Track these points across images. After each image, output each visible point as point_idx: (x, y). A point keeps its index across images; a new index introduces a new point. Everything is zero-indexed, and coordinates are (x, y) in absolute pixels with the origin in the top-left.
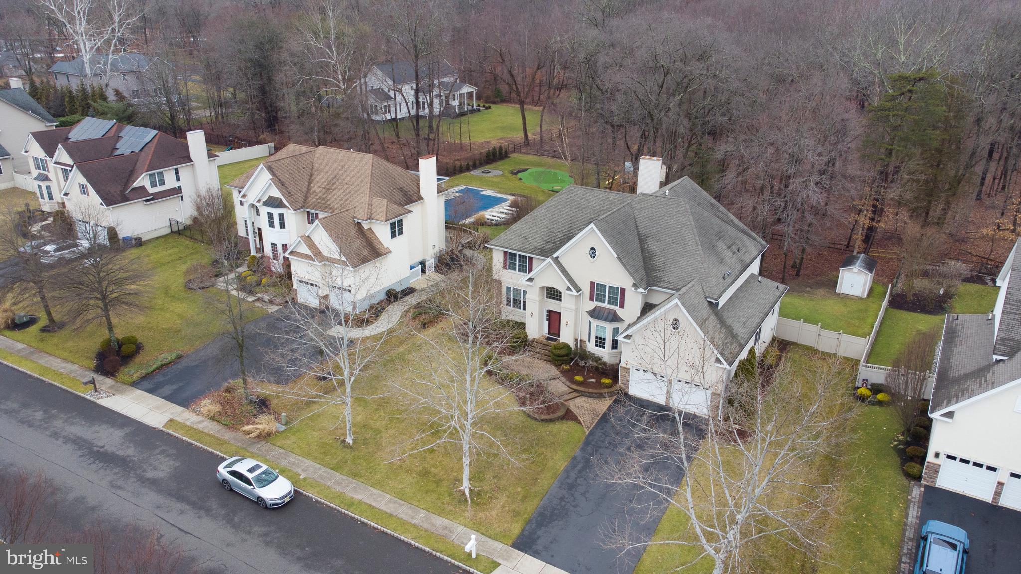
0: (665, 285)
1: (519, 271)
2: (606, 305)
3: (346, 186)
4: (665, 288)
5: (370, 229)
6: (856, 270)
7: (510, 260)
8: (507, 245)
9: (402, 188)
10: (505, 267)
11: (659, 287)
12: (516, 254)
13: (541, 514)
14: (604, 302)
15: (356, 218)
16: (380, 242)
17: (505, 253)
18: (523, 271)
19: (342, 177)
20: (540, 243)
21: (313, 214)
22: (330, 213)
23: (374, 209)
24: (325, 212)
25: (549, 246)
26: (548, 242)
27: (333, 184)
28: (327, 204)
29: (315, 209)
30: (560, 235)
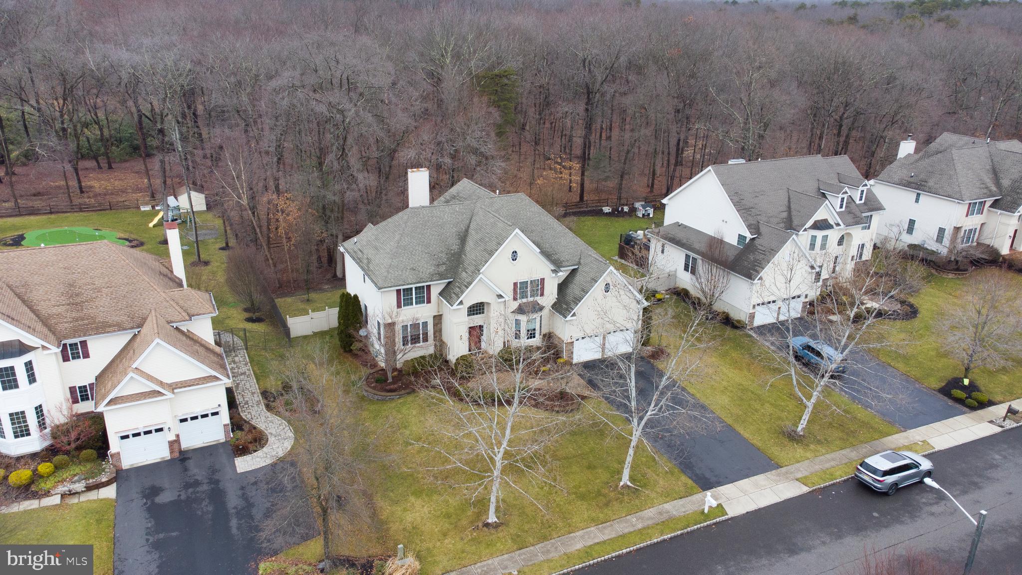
1: (416, 303)
2: (528, 299)
7: (404, 298)
8: (401, 283)
10: (400, 306)
12: (411, 289)
14: (527, 297)
15: (171, 322)
16: (206, 342)
17: (398, 291)
18: (420, 303)
19: (83, 281)
20: (432, 269)
21: (76, 344)
22: (119, 330)
23: (181, 302)
24: (108, 332)
25: (442, 269)
26: (438, 265)
27: (77, 295)
28: (100, 322)
29: (80, 336)
30: (443, 255)
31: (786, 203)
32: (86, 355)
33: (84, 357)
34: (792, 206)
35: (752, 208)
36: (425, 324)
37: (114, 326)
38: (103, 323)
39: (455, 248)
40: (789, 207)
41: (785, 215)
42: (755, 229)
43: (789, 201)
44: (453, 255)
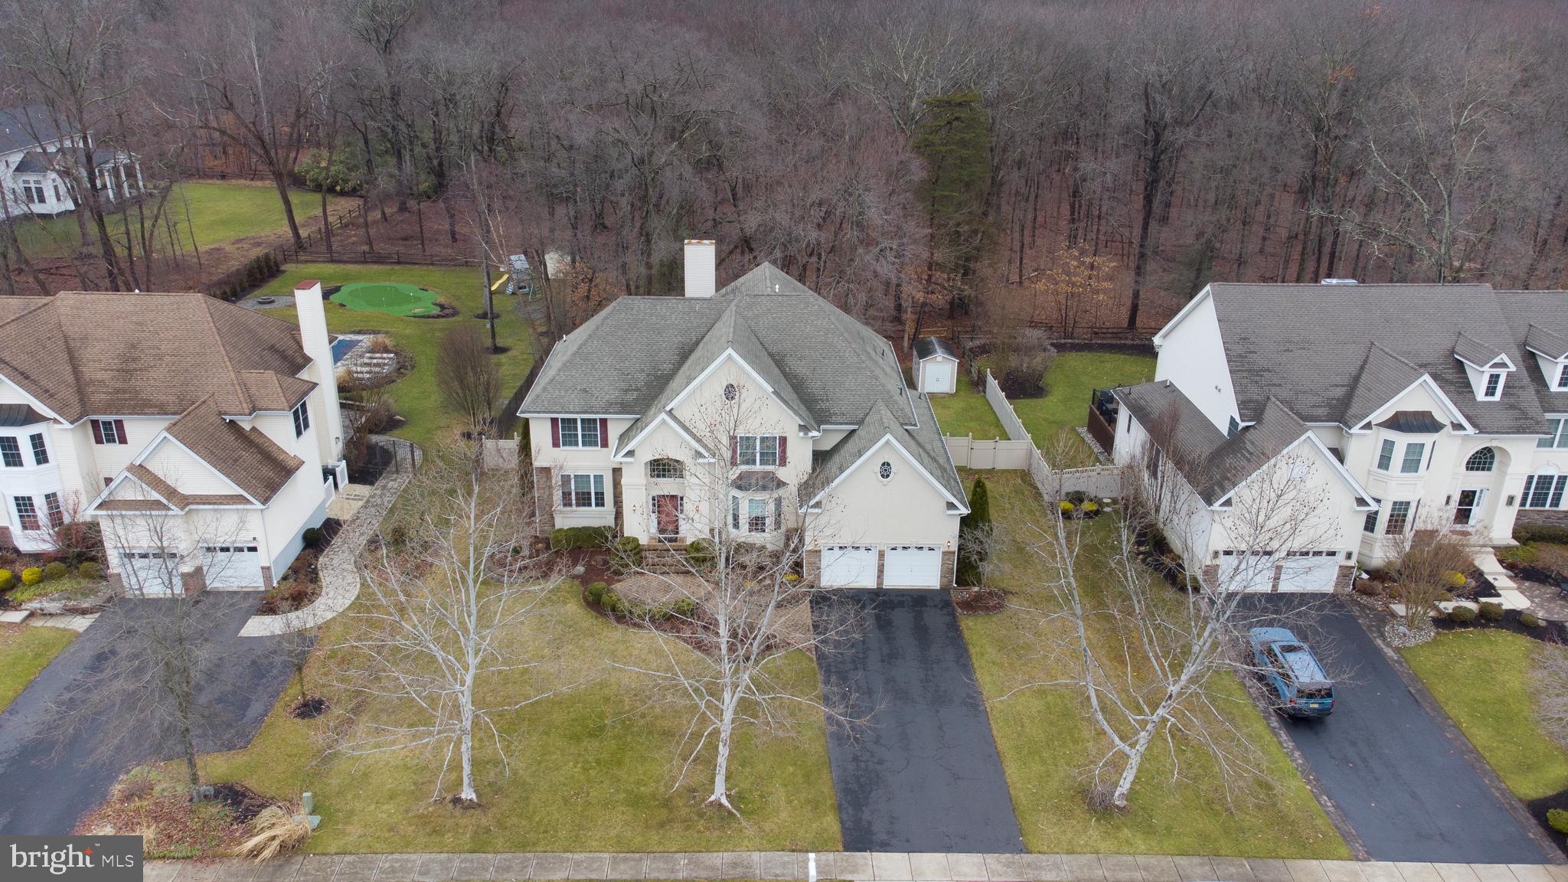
0: (839, 419)
1: (584, 444)
2: (758, 467)
3: (167, 359)
4: (841, 424)
5: (254, 429)
6: (939, 359)
7: (564, 432)
8: (558, 408)
9: (272, 347)
10: (556, 444)
11: (832, 424)
12: (575, 420)
13: (847, 791)
14: (754, 462)
15: (226, 414)
16: (279, 448)
17: (554, 421)
18: (590, 445)
19: (149, 343)
20: (614, 395)
21: (110, 423)
22: (159, 414)
23: (253, 390)
24: (145, 414)
25: (631, 396)
26: (627, 391)
27: (134, 360)
28: (142, 399)
29: (116, 414)
30: (642, 377)
31: (1354, 371)
32: (123, 440)
33: (120, 442)
34: (1364, 378)
35: (1268, 370)
36: (599, 479)
37: (156, 407)
38: (144, 400)
39: (667, 367)
40: (1356, 379)
41: (1340, 392)
42: (1255, 410)
43: (1362, 368)
44: (657, 377)
